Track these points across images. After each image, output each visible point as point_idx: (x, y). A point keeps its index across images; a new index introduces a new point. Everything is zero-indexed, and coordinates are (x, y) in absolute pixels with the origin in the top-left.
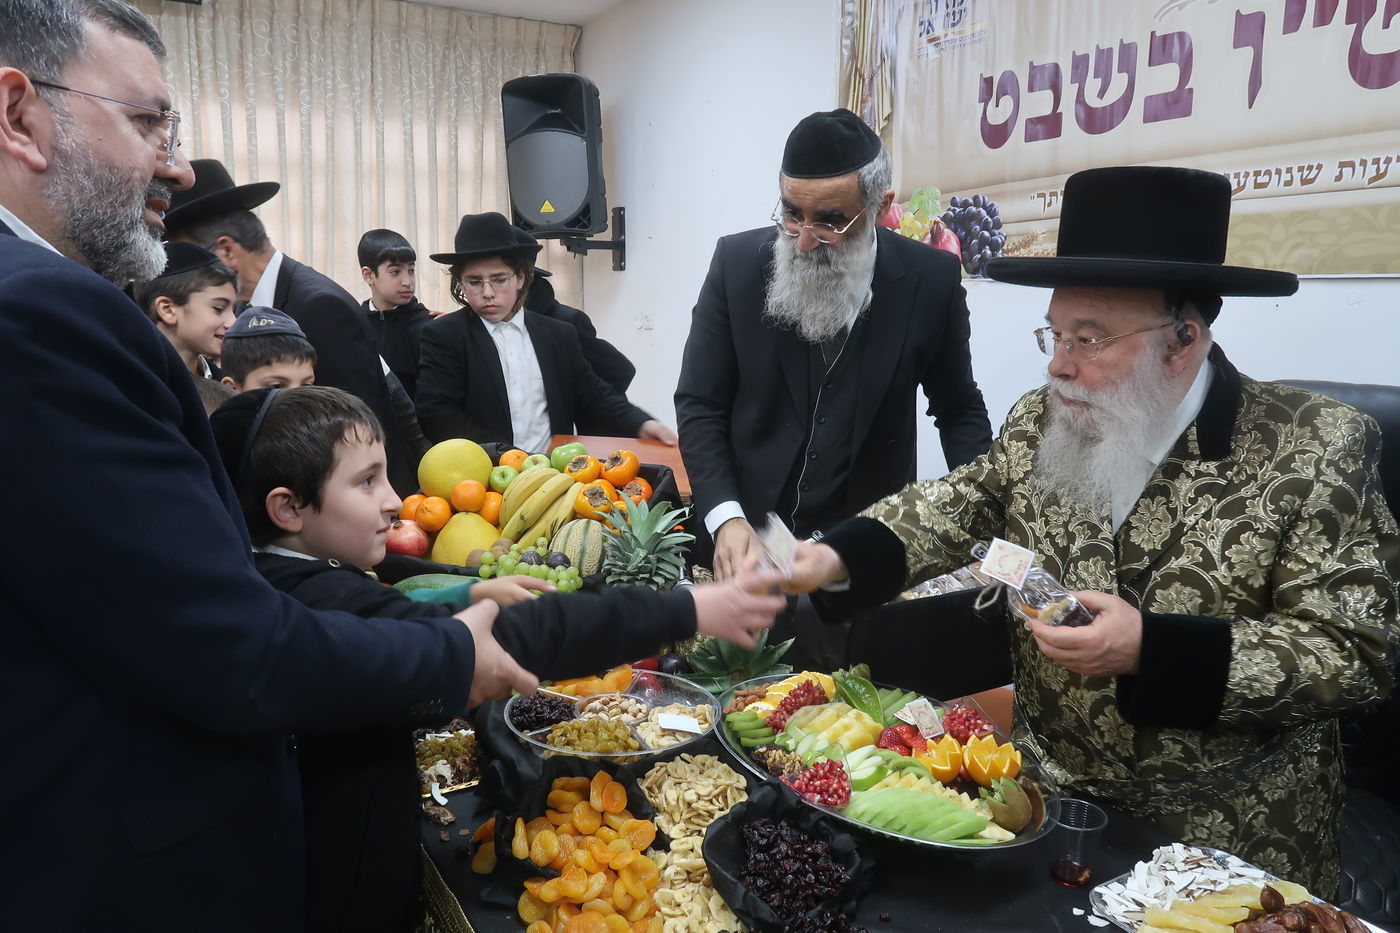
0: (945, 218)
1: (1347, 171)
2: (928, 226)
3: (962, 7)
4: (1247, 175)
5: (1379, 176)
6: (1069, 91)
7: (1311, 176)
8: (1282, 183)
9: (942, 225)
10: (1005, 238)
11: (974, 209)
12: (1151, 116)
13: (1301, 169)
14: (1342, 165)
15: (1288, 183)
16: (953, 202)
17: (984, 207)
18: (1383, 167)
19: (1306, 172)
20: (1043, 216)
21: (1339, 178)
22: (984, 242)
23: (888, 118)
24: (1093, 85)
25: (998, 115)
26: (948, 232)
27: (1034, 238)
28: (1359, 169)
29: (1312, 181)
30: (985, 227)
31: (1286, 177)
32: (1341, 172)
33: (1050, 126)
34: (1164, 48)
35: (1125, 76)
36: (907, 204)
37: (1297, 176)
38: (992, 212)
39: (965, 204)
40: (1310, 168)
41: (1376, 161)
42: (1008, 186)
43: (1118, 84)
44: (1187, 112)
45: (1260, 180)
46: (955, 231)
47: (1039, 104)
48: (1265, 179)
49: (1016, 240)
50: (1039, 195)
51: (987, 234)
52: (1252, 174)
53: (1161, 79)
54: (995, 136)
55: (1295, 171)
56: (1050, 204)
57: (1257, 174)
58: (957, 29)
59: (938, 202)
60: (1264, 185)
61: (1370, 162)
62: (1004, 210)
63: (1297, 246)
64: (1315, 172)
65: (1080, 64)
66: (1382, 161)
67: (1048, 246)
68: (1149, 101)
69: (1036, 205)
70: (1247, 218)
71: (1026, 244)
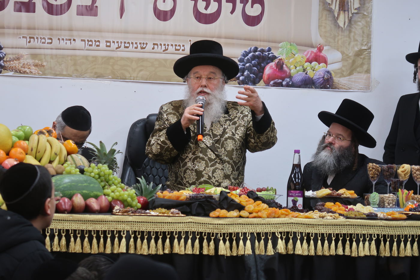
1: (156, 46)
4: (121, 42)
5: (166, 50)
7: (144, 46)
8: (134, 47)
10: (5, 55)
12: (80, 13)
13: (140, 43)
14: (154, 44)
15: (136, 48)
18: (167, 47)
19: (142, 45)
20: (26, 47)
21: (153, 48)
27: (22, 56)
28: (160, 47)
29: (144, 48)
31: (135, 45)
32: (154, 46)
33: (27, 7)
37: (139, 46)
40: (143, 44)
41: (165, 45)
42: (7, 31)
44: (96, 15)
45: (127, 45)
48: (128, 45)
49: (11, 56)
50: (23, 37)
52: (123, 43)
55: (138, 44)
56: (29, 42)
57: (125, 43)
60: (128, 47)
61: (163, 45)
62: (2, 42)
63: (141, 71)
64: (145, 45)
66: (166, 45)
67: (31, 61)
68: (78, 6)
69: (23, 42)
70: (122, 59)
71: (18, 59)
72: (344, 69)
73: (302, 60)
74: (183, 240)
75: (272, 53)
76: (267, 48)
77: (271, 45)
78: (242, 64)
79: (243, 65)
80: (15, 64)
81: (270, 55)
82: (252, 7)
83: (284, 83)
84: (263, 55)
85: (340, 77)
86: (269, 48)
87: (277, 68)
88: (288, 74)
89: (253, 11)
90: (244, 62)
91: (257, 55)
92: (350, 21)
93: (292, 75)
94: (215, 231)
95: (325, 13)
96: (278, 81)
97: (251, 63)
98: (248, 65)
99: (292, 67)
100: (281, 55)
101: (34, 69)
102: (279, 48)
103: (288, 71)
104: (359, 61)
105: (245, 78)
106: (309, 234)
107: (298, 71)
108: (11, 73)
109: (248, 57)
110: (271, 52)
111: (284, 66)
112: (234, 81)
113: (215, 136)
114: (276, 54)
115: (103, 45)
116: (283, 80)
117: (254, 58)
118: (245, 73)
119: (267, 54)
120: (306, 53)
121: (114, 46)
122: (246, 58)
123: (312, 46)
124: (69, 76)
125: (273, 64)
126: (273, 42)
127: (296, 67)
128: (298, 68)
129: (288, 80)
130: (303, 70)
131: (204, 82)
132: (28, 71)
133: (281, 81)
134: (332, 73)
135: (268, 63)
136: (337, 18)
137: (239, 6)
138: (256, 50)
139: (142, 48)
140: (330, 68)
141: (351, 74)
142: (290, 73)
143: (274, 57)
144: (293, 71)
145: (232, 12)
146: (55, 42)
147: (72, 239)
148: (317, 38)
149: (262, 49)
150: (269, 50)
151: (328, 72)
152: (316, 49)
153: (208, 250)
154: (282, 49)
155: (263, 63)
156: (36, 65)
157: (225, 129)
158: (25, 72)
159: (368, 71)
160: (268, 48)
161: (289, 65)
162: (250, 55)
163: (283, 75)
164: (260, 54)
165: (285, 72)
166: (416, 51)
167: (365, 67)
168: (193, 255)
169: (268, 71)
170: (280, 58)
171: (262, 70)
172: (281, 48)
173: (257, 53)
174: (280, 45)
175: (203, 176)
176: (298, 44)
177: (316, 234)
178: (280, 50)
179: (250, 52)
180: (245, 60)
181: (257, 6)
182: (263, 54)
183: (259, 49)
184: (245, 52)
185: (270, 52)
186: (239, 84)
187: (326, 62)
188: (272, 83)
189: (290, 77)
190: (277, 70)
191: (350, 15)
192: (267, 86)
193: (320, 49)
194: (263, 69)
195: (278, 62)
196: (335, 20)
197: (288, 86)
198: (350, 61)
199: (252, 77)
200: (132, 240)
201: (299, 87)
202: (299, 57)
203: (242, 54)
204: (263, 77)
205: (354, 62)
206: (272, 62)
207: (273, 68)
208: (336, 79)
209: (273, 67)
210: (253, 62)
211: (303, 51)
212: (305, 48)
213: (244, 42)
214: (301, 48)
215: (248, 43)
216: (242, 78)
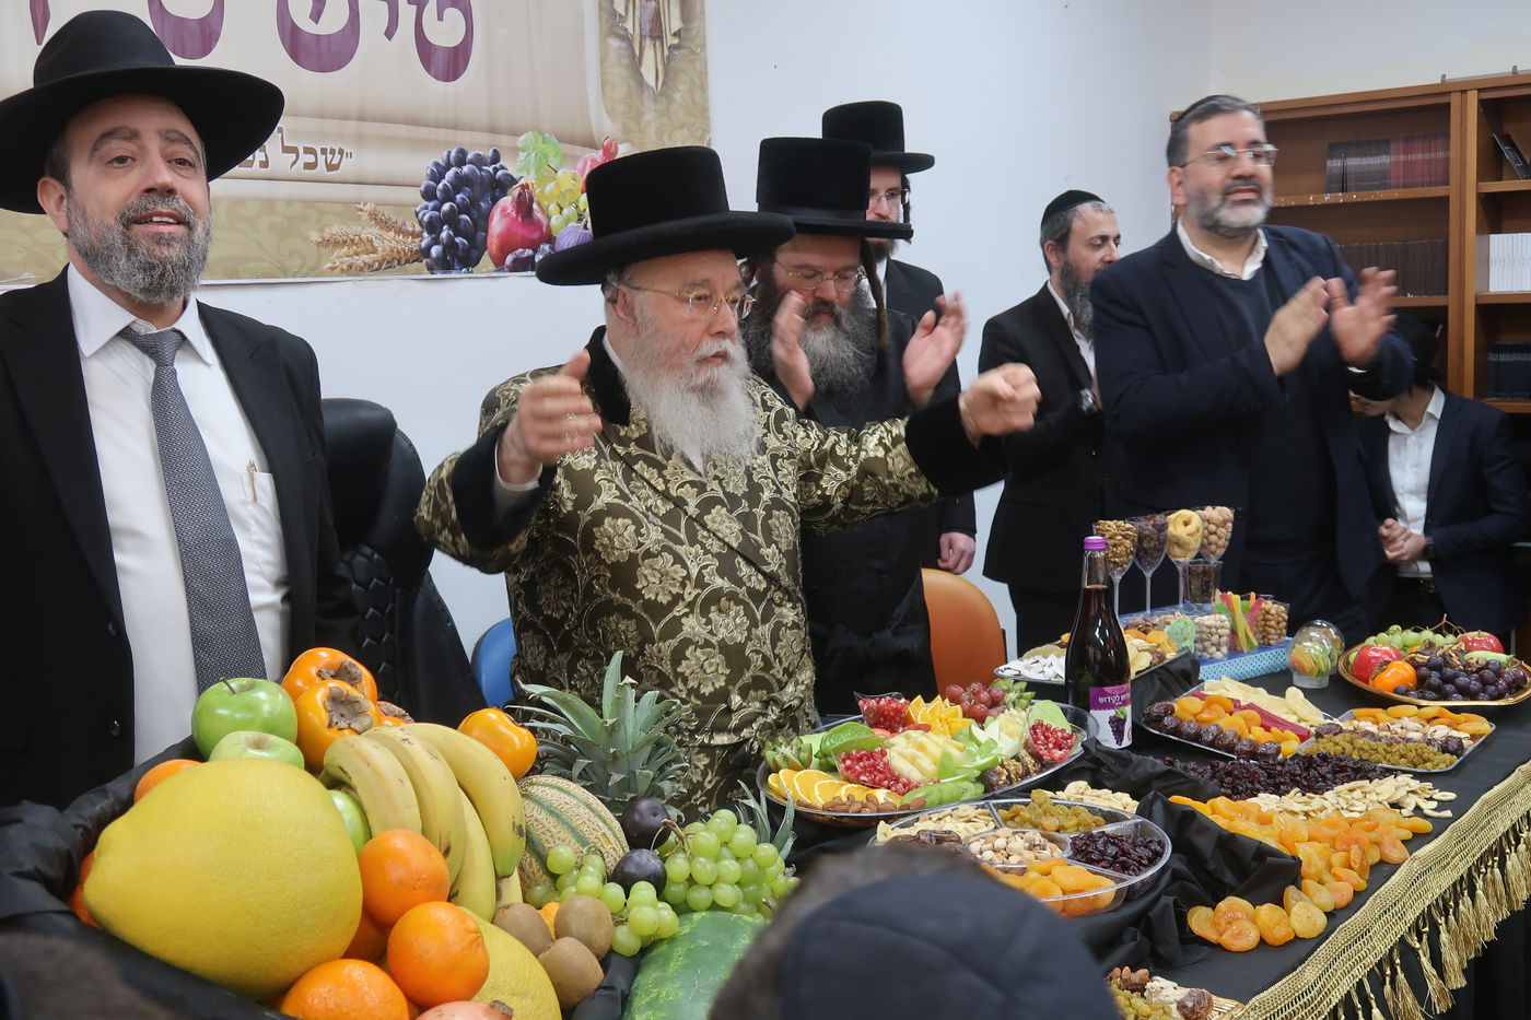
73: (573, 185)
75: (503, 168)
76: (490, 153)
77: (503, 141)
78: (431, 204)
79: (435, 208)
81: (500, 173)
82: (440, 18)
84: (483, 173)
86: (495, 151)
87: (517, 214)
88: (544, 230)
89: (445, 31)
90: (435, 197)
91: (466, 176)
92: (666, 68)
93: (553, 234)
95: (615, 43)
96: (523, 253)
97: (453, 200)
98: (446, 207)
99: (553, 208)
100: (524, 174)
102: (515, 151)
103: (545, 223)
105: (444, 250)
107: (568, 220)
109: (444, 181)
110: (501, 163)
111: (535, 206)
112: (417, 260)
114: (513, 171)
116: (535, 251)
117: (460, 183)
118: (444, 235)
119: (490, 169)
120: (580, 165)
122: (440, 186)
123: (592, 145)
125: (507, 202)
126: (505, 132)
127: (561, 209)
128: (565, 212)
130: (577, 217)
133: (529, 252)
135: (495, 201)
136: (641, 59)
137: (406, 13)
138: (461, 160)
142: (548, 227)
143: (510, 181)
144: (555, 221)
145: (389, 34)
148: (601, 123)
149: (479, 155)
150: (496, 158)
152: (600, 152)
154: (526, 153)
155: (482, 198)
160: (491, 151)
161: (545, 203)
162: (450, 174)
163: (534, 236)
164: (473, 172)
165: (538, 224)
169: (497, 225)
170: (522, 182)
171: (483, 222)
172: (523, 150)
173: (466, 169)
174: (521, 141)
176: (562, 140)
178: (522, 156)
179: (448, 166)
180: (438, 193)
181: (454, 17)
182: (481, 170)
183: (470, 156)
184: (437, 164)
185: (497, 165)
186: (431, 269)
188: (509, 259)
189: (550, 238)
190: (520, 219)
191: (666, 53)
192: (499, 270)
194: (486, 217)
195: (520, 194)
196: (636, 62)
199: (460, 246)
202: (569, 178)
203: (429, 171)
204: (488, 243)
206: (504, 194)
207: (509, 214)
209: (509, 211)
210: (458, 197)
211: (573, 159)
212: (578, 150)
213: (431, 133)
214: (568, 149)
215: (442, 134)
216: (435, 250)
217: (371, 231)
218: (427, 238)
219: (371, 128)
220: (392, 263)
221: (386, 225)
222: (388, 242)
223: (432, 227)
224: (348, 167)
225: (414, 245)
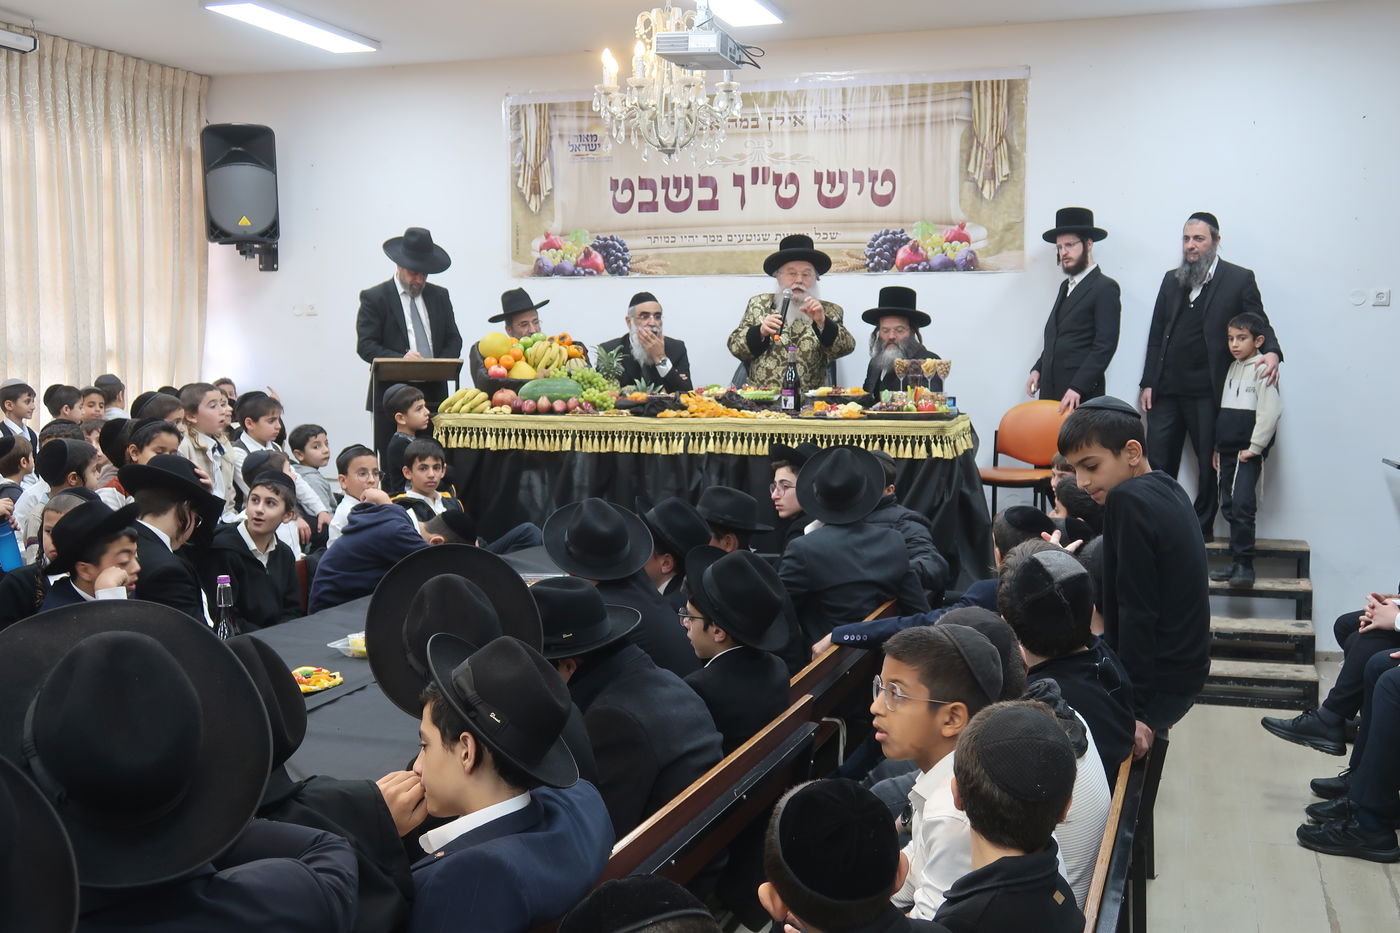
0: (593, 246)
2: (582, 249)
3: (597, 142)
6: (661, 193)
7: (766, 238)
8: (756, 240)
9: (591, 249)
10: (631, 256)
11: (611, 242)
12: (701, 208)
13: (762, 235)
15: (758, 240)
16: (598, 238)
17: (617, 241)
19: (764, 237)
20: (651, 247)
22: (617, 259)
23: (551, 191)
24: (672, 192)
25: (624, 197)
26: (595, 253)
27: (647, 257)
29: (767, 240)
30: (619, 251)
31: (757, 238)
33: (652, 206)
34: (705, 182)
35: (688, 190)
36: (567, 237)
37: (762, 238)
38: (623, 245)
39: (605, 240)
42: (634, 232)
43: (685, 194)
44: (716, 209)
45: (749, 238)
46: (600, 252)
47: (645, 196)
49: (638, 258)
50: (648, 237)
51: (620, 254)
52: (745, 235)
53: (706, 194)
54: (623, 208)
55: (760, 235)
56: (654, 242)
57: (747, 235)
58: (594, 152)
59: (588, 237)
60: (750, 240)
62: (629, 244)
64: (767, 236)
65: (665, 183)
67: (655, 261)
68: (700, 202)
69: (647, 242)
70: (744, 253)
71: (643, 260)
72: (990, 247)
73: (940, 240)
74: (623, 439)
75: (905, 235)
76: (899, 230)
77: (903, 226)
78: (871, 249)
79: (873, 250)
80: (643, 265)
81: (904, 237)
82: (882, 185)
83: (920, 267)
85: (986, 257)
86: (902, 229)
87: (911, 251)
88: (924, 257)
89: (884, 190)
90: (873, 247)
91: (889, 239)
92: (996, 192)
93: (929, 258)
94: (653, 431)
95: (967, 184)
96: (912, 265)
97: (882, 247)
98: (878, 250)
99: (929, 249)
100: (915, 237)
101: (660, 270)
102: (912, 229)
103: (925, 254)
104: (1009, 236)
105: (875, 264)
106: (743, 434)
107: (937, 253)
108: (637, 275)
109: (878, 241)
110: (905, 233)
111: (920, 248)
112: (864, 268)
113: (793, 334)
114: (910, 236)
115: (725, 239)
116: (919, 264)
117: (884, 242)
118: (876, 259)
119: (899, 236)
120: (944, 232)
121: (736, 240)
122: (876, 242)
123: (952, 224)
124: (693, 274)
125: (906, 247)
126: (907, 222)
127: (934, 249)
128: (936, 250)
129: (925, 263)
130: (942, 252)
131: (799, 279)
132: (653, 271)
133: (916, 265)
134: (977, 252)
135: (900, 247)
136: (982, 189)
137: (868, 185)
138: (887, 233)
139: (765, 240)
140: (974, 247)
141: (999, 251)
142: (927, 256)
143: (908, 240)
144: (930, 254)
145: (859, 193)
146: (678, 239)
147: (528, 438)
148: (957, 214)
149: (894, 231)
150: (902, 231)
151: (972, 252)
152: (957, 227)
153: (645, 448)
154: (917, 229)
155: (895, 246)
156: (661, 265)
157: (805, 328)
158: (650, 273)
159: (1021, 247)
161: (925, 247)
162: (881, 239)
163: (919, 259)
164: (892, 237)
165: (922, 255)
166: (1054, 226)
167: (1018, 243)
168: (631, 453)
169: (902, 254)
170: (914, 240)
171: (894, 254)
172: (915, 228)
173: (888, 236)
174: (915, 225)
175: (772, 375)
176: (936, 223)
177: (750, 434)
178: (915, 230)
179: (881, 236)
180: (875, 245)
181: (888, 185)
182: (895, 236)
183: (890, 232)
184: (875, 235)
185: (903, 234)
186: (869, 271)
187: (968, 241)
188: (906, 268)
189: (927, 260)
190: (912, 253)
191: (998, 184)
192: (900, 272)
193: (962, 227)
194: (896, 253)
195: (913, 244)
196: (979, 191)
197: (924, 270)
198: (997, 238)
199: (883, 263)
200: (578, 438)
201: (938, 270)
202: (938, 237)
203: (871, 238)
204: (896, 262)
205: (1002, 239)
206: (906, 244)
207: (907, 252)
208: (981, 259)
209: (907, 250)
210: (884, 246)
211: (941, 230)
212: (943, 226)
213: (874, 225)
214: (938, 226)
215: (878, 225)
216: (871, 265)
217: (847, 259)
218: (868, 260)
219: (848, 225)
220: (855, 269)
221: (852, 256)
222: (853, 262)
223: (871, 257)
224: (839, 238)
225: (862, 263)
